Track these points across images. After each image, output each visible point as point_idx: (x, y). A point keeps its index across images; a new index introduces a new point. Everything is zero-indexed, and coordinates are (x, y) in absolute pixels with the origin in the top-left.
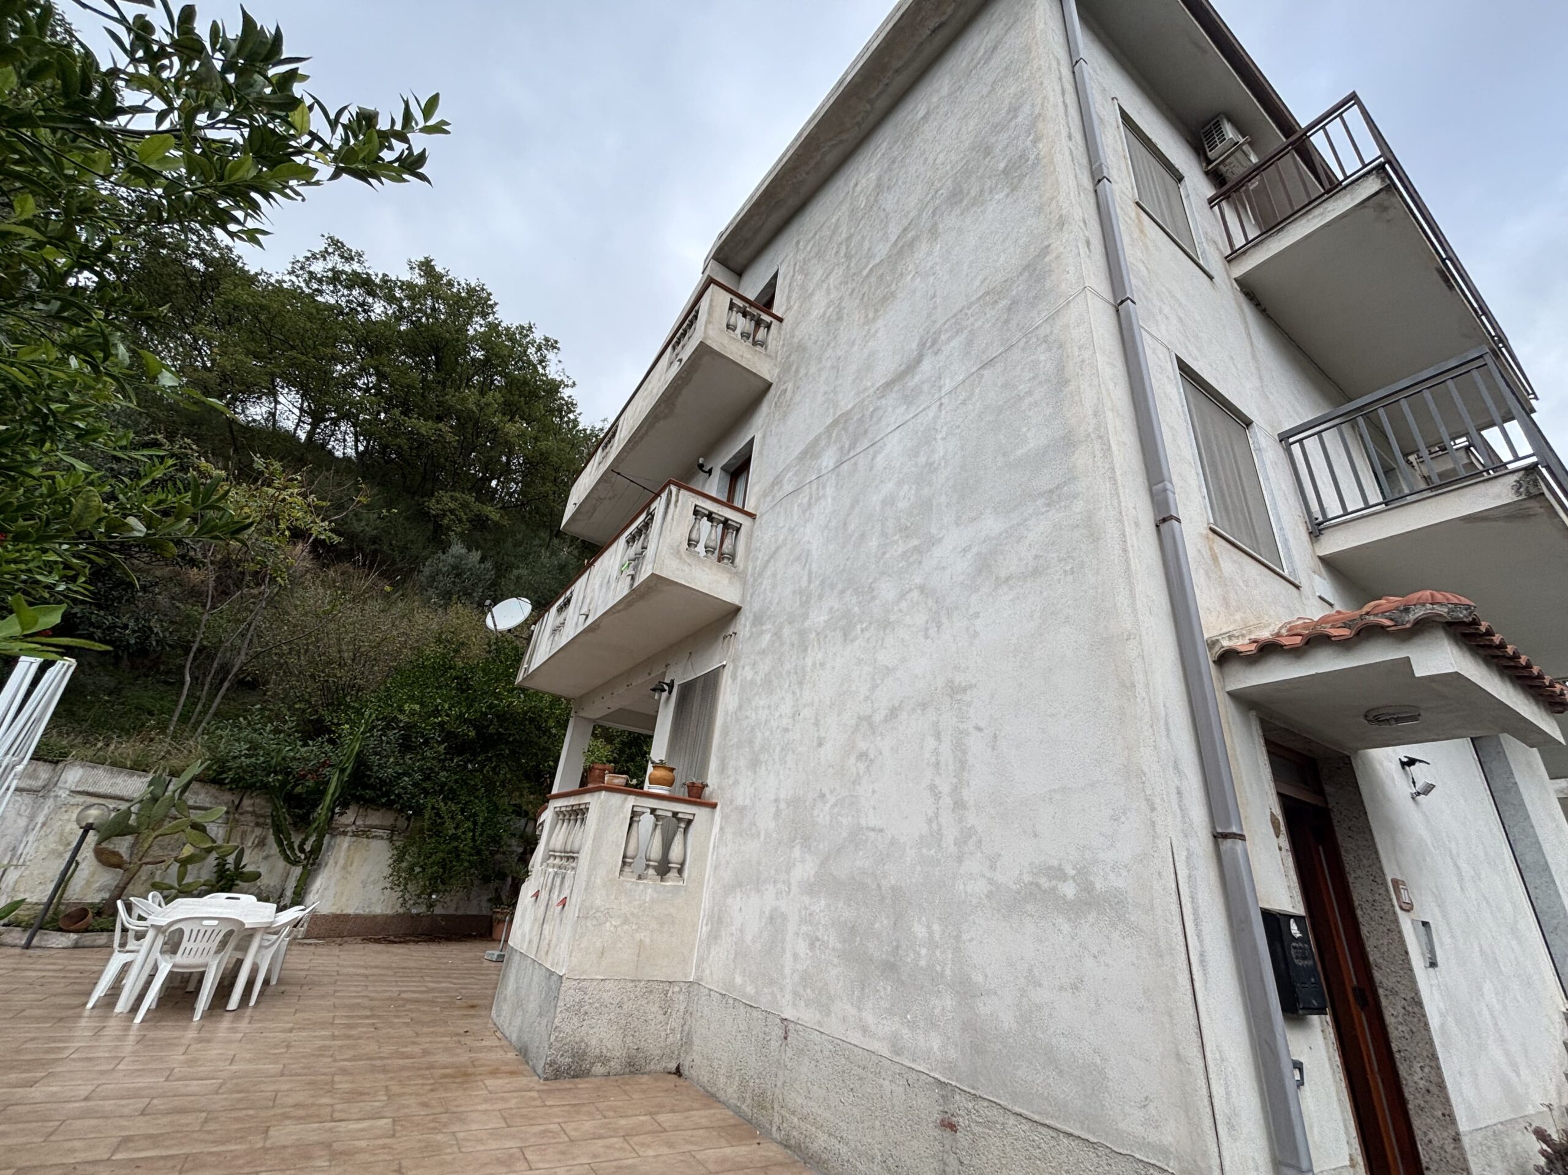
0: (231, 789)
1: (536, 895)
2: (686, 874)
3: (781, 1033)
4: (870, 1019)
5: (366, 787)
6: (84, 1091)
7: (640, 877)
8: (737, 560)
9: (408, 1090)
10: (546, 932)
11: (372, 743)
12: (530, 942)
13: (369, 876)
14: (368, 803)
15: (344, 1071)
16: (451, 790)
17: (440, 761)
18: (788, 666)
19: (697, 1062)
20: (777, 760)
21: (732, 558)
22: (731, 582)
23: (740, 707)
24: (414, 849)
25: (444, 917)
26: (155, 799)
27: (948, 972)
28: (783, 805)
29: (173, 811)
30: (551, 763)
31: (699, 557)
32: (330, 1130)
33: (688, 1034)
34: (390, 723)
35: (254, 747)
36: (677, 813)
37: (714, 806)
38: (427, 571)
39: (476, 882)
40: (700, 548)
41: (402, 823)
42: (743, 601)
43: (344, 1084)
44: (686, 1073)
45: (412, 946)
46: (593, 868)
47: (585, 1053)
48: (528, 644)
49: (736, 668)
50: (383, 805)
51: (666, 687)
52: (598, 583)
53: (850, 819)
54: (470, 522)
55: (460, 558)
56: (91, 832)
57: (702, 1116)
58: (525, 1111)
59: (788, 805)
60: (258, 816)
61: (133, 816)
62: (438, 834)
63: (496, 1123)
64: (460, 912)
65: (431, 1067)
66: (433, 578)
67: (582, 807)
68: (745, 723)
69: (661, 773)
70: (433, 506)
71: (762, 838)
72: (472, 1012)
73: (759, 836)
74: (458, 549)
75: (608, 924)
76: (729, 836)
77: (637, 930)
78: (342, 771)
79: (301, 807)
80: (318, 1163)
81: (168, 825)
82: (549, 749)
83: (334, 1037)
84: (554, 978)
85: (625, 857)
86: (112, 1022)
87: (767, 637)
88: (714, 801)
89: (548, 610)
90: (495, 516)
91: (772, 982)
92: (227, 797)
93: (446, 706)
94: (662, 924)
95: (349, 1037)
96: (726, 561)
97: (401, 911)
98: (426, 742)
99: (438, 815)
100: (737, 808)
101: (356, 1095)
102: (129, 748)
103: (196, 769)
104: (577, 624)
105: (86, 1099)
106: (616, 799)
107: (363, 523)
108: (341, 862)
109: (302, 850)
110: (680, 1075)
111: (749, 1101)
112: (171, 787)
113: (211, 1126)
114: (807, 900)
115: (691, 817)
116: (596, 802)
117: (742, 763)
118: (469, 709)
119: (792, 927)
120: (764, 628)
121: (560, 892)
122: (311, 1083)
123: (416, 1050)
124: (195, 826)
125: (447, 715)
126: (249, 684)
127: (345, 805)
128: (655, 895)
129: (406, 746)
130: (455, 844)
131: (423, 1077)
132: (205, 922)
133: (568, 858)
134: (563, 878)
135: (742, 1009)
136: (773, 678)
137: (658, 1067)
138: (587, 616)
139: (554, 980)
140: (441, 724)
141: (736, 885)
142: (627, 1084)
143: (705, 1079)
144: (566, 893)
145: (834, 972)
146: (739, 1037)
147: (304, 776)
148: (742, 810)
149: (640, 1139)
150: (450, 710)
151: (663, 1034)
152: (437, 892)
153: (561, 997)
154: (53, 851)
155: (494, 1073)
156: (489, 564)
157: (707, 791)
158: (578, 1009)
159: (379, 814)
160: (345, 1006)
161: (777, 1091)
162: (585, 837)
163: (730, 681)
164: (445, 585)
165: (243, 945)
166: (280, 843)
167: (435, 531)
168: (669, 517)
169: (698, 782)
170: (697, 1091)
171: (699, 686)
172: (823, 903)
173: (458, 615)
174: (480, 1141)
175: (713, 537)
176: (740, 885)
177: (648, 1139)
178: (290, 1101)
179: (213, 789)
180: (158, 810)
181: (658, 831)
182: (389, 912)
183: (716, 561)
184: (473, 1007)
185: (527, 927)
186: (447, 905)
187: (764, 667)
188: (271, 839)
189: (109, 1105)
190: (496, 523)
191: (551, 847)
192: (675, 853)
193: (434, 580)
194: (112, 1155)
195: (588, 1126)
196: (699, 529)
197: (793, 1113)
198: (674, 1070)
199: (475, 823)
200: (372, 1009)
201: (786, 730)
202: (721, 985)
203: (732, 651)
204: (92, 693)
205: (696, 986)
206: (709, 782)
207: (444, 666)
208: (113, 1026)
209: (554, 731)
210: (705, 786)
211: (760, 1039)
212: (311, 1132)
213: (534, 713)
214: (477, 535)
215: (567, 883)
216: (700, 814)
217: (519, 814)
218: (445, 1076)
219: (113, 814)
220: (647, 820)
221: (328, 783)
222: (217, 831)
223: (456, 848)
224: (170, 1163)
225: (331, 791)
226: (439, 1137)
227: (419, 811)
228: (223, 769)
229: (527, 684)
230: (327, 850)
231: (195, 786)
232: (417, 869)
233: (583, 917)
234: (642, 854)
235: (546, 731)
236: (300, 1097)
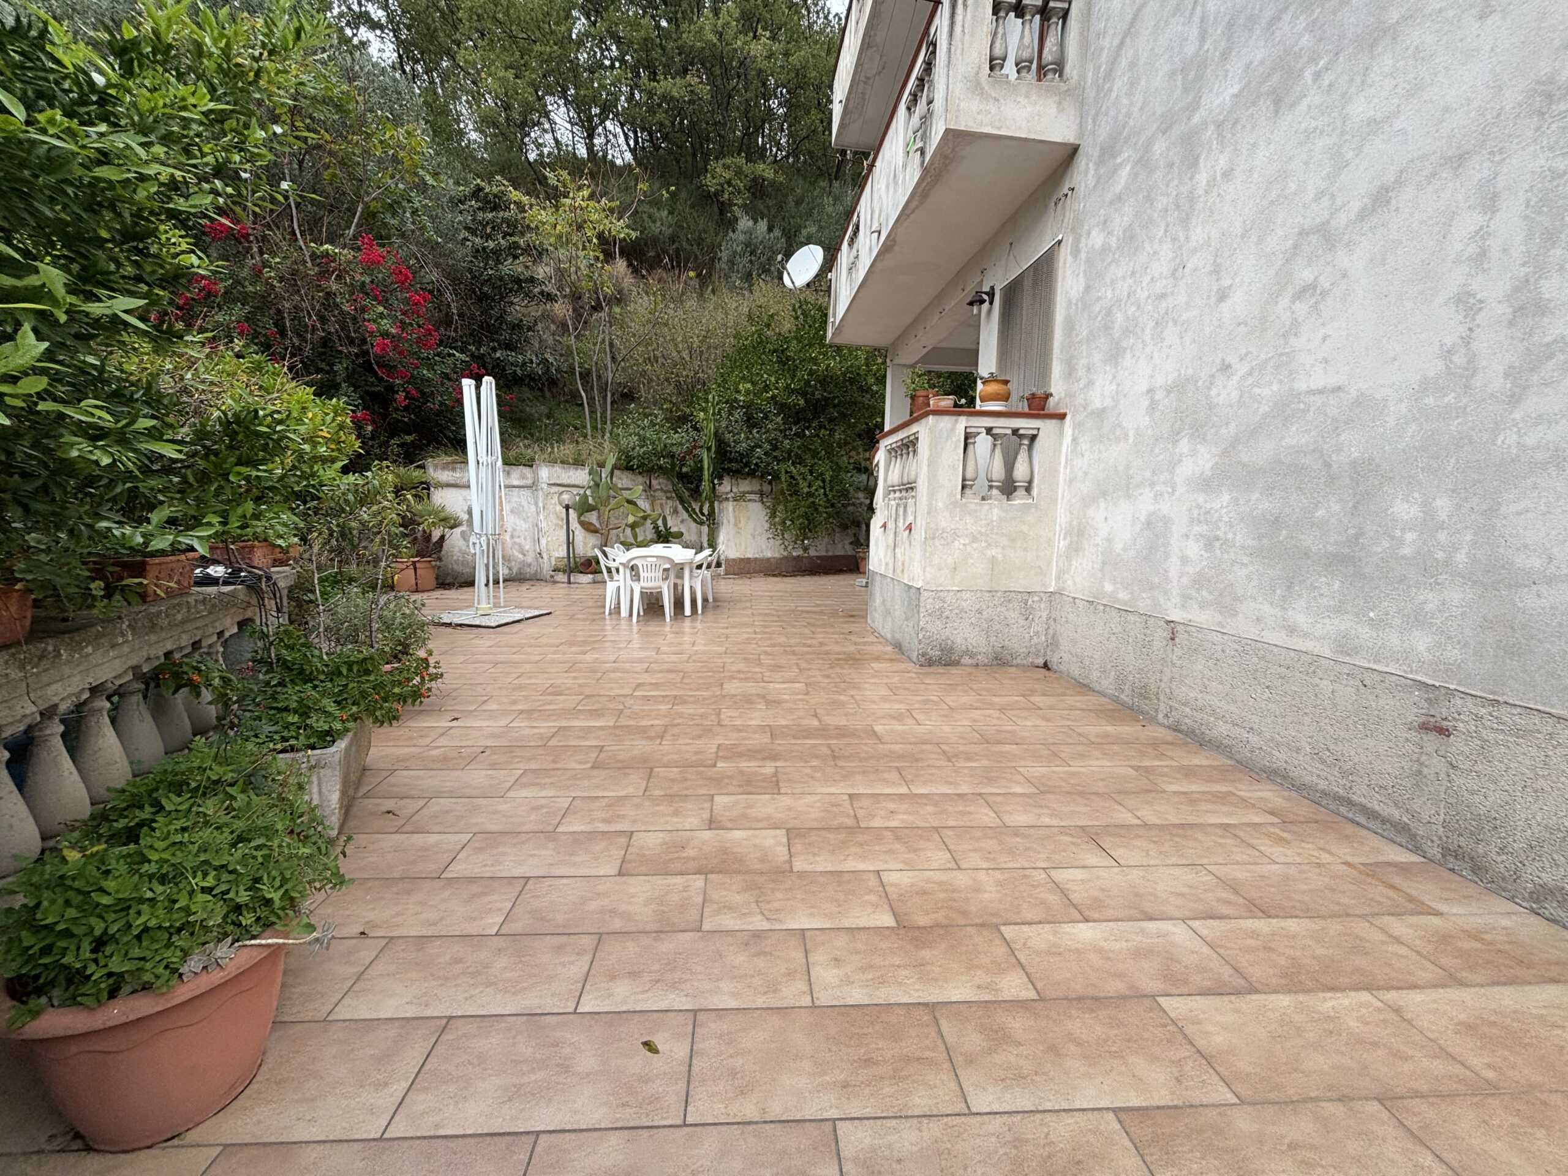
0: (640, 473)
1: (884, 526)
2: (1035, 491)
3: (1167, 635)
4: (1301, 620)
5: (731, 461)
6: (612, 658)
7: (983, 499)
8: (1068, 69)
9: (812, 666)
10: (899, 555)
11: (724, 424)
12: (887, 564)
13: (755, 530)
14: (736, 474)
15: (766, 653)
16: (797, 455)
17: (781, 431)
18: (1161, 202)
19: (1066, 657)
20: (1148, 339)
21: (1059, 67)
22: (1061, 110)
23: (1088, 289)
24: (780, 507)
25: (818, 557)
26: (597, 485)
27: (1461, 557)
28: (1159, 395)
29: (612, 493)
30: (879, 420)
31: (1008, 83)
32: (763, 687)
33: (1053, 636)
34: (732, 404)
35: (643, 440)
36: (1018, 430)
37: (1062, 417)
38: (724, 255)
39: (837, 529)
40: (1010, 68)
41: (766, 488)
42: (1081, 134)
43: (766, 661)
44: (1055, 667)
45: (799, 578)
46: (932, 493)
47: (952, 648)
48: (829, 296)
49: (1077, 241)
50: (748, 474)
51: (985, 297)
52: (884, 187)
53: (1275, 387)
54: (748, 190)
55: (749, 232)
56: (571, 511)
57: (1078, 701)
58: (907, 686)
59: (1168, 392)
60: (666, 492)
61: (590, 499)
62: (796, 493)
63: (884, 692)
64: (830, 554)
65: (827, 653)
66: (731, 262)
67: (912, 438)
68: (1097, 308)
69: (992, 388)
70: (711, 183)
71: (1131, 439)
72: (852, 619)
73: (1126, 435)
74: (745, 223)
75: (956, 543)
76: (1084, 446)
77: (986, 548)
78: (709, 449)
79: (692, 483)
80: (759, 706)
81: (613, 502)
82: (874, 407)
83: (755, 633)
84: (913, 591)
85: (964, 480)
86: (623, 622)
87: (1125, 173)
88: (1062, 411)
89: (839, 249)
90: (769, 174)
91: (1152, 587)
92: (640, 479)
93: (773, 379)
94: (1013, 540)
95: (766, 633)
96: (1050, 76)
97: (785, 554)
98: (766, 417)
99: (792, 477)
100: (1093, 413)
101: (776, 668)
102: (567, 450)
103: (611, 461)
104: (870, 249)
105: (614, 662)
106: (946, 422)
107: (658, 224)
108: (732, 521)
109: (703, 514)
110: (1049, 669)
111: (1127, 692)
112: (603, 476)
113: (687, 681)
114: (1200, 498)
115: (1035, 432)
116: (924, 429)
117: (1097, 357)
118: (793, 379)
119: (1177, 530)
120: (1119, 160)
121: (904, 520)
122: (746, 659)
123: (814, 642)
124: (629, 502)
125: (777, 389)
126: (627, 396)
127: (721, 478)
128: (1003, 515)
129: (750, 422)
130: (811, 500)
131: (822, 659)
132: (649, 559)
133: (907, 490)
134: (905, 507)
135: (1114, 613)
136: (1138, 230)
137: (1025, 662)
138: (879, 232)
139: (913, 594)
140: (773, 397)
141: (1101, 494)
142: (995, 672)
143: (1077, 673)
144: (910, 519)
145: (1242, 572)
146: (1113, 638)
147: (684, 457)
148: (1100, 414)
149: (1017, 712)
150: (778, 384)
151: (1027, 636)
152: (808, 539)
153: (922, 605)
154: (556, 525)
155: (877, 659)
156: (777, 232)
157: (1051, 402)
158: (938, 613)
159: (747, 482)
160: (760, 614)
161: (1163, 685)
162: (920, 466)
163: (1070, 259)
164: (744, 266)
165: (680, 574)
166: (687, 511)
167: (722, 212)
168: (958, 28)
169: (1040, 392)
170: (1068, 682)
171: (1027, 284)
172: (1226, 498)
173: (763, 293)
174: (874, 702)
175: (1027, 40)
176: (1104, 494)
177: (1025, 714)
178: (734, 668)
179: (629, 474)
180: (602, 492)
181: (998, 451)
182: (777, 555)
183: (1034, 81)
184: (853, 616)
185: (881, 553)
186: (819, 548)
187: (1121, 221)
188: (680, 507)
189: (627, 666)
190: (773, 183)
191: (889, 482)
192: (1021, 471)
193: (733, 264)
194: (634, 691)
195: (964, 699)
196: (1004, 34)
197: (1186, 704)
198: (1041, 664)
199: (823, 481)
200: (778, 616)
201: (1163, 296)
202: (1086, 592)
203: (1070, 216)
204: (539, 420)
205: (1057, 596)
206: (1052, 391)
207: (761, 343)
208: (624, 624)
209: (875, 388)
210: (1048, 396)
211: (1139, 639)
212: (750, 688)
213: (852, 372)
214: (760, 205)
215: (910, 510)
216: (1046, 427)
217: (859, 470)
218: (839, 659)
219: (578, 498)
220: (983, 442)
221: (701, 461)
222: (643, 504)
223: (813, 502)
224: (666, 700)
225: (706, 466)
226: (842, 697)
227: (776, 477)
228: (629, 458)
229: (838, 341)
230: (720, 513)
231: (617, 472)
232: (788, 523)
233: (931, 536)
234: (982, 476)
235: (868, 390)
236: (741, 666)
